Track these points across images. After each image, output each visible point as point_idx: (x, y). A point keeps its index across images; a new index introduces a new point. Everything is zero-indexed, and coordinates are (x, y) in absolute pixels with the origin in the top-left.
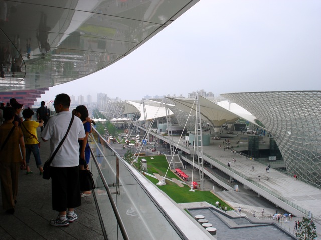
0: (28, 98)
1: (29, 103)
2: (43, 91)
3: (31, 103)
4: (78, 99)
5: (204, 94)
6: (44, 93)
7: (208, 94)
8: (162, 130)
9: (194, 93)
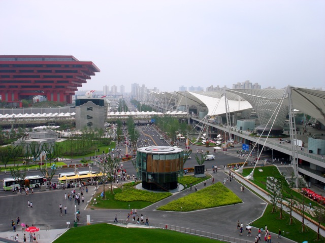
0: (71, 87)
1: (71, 92)
2: (84, 80)
3: (72, 92)
4: (112, 88)
5: (250, 85)
6: (86, 82)
7: (255, 85)
8: (243, 128)
9: (240, 83)
